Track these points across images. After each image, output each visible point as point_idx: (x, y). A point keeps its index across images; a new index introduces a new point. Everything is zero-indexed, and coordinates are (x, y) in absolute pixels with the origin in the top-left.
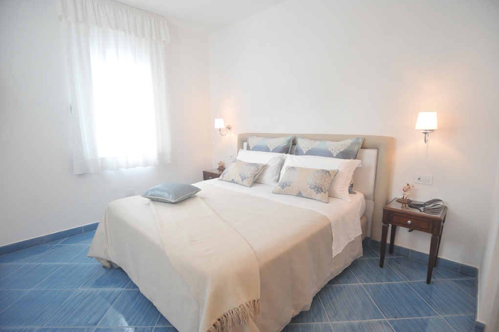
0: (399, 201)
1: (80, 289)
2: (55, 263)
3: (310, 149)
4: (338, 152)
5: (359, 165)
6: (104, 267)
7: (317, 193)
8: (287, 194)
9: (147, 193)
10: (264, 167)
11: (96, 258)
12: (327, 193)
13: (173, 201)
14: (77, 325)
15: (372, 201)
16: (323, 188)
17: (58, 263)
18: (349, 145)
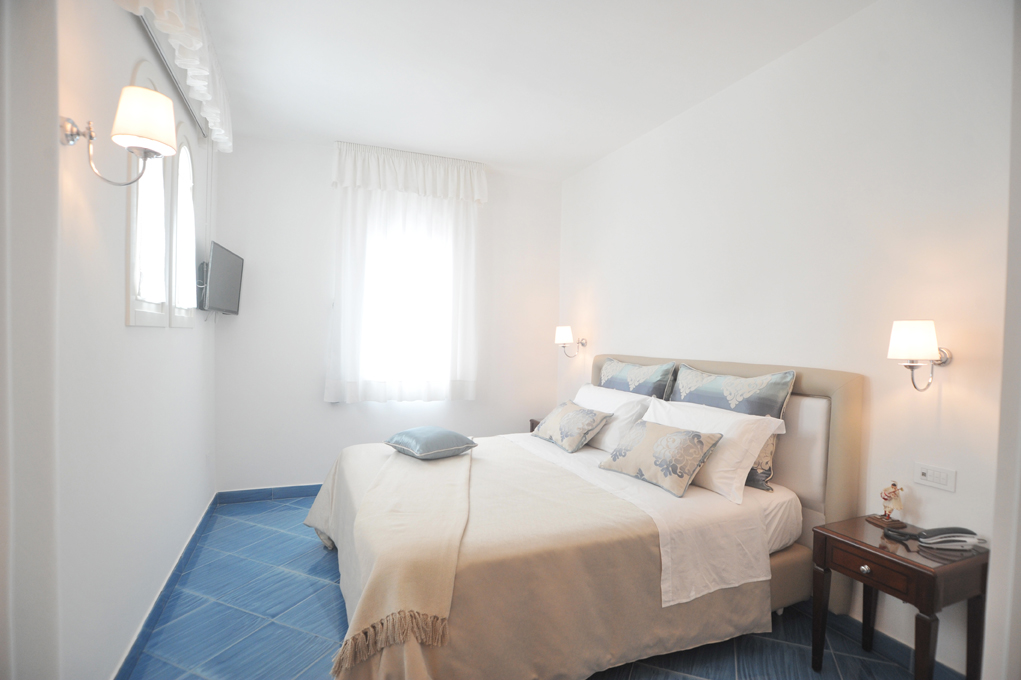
0: (873, 521)
1: (281, 568)
2: (271, 528)
3: (692, 389)
4: (741, 399)
5: (779, 428)
6: (325, 548)
7: (666, 475)
8: (621, 472)
9: (392, 439)
10: (605, 418)
11: (316, 529)
12: (686, 477)
13: (418, 455)
14: (253, 610)
15: (822, 515)
16: (679, 466)
17: (274, 529)
18: (764, 385)
